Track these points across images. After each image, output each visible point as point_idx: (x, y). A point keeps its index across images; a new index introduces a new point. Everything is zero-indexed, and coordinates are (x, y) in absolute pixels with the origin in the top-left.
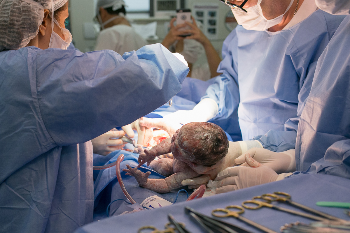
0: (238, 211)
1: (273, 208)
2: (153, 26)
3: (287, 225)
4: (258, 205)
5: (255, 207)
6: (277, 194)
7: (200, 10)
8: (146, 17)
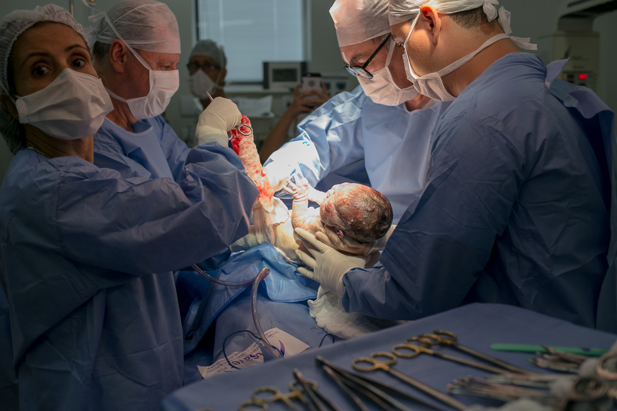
0: (389, 361)
1: (435, 356)
2: (268, 100)
3: (455, 381)
4: (414, 350)
5: (409, 354)
6: (437, 333)
7: (327, 81)
8: (259, 89)
